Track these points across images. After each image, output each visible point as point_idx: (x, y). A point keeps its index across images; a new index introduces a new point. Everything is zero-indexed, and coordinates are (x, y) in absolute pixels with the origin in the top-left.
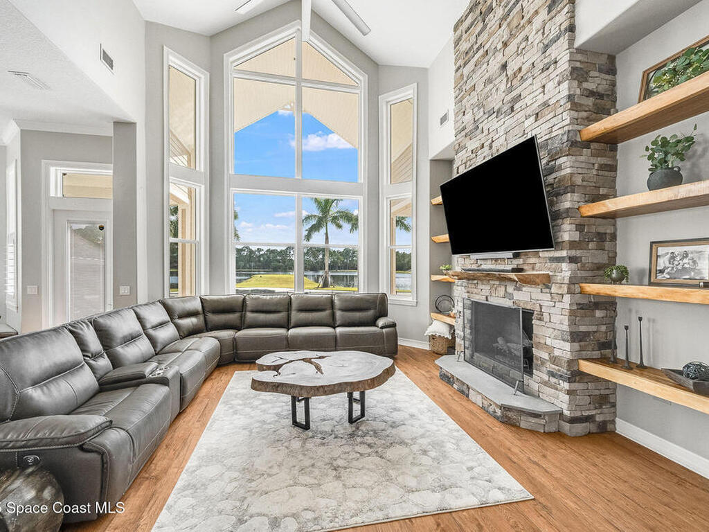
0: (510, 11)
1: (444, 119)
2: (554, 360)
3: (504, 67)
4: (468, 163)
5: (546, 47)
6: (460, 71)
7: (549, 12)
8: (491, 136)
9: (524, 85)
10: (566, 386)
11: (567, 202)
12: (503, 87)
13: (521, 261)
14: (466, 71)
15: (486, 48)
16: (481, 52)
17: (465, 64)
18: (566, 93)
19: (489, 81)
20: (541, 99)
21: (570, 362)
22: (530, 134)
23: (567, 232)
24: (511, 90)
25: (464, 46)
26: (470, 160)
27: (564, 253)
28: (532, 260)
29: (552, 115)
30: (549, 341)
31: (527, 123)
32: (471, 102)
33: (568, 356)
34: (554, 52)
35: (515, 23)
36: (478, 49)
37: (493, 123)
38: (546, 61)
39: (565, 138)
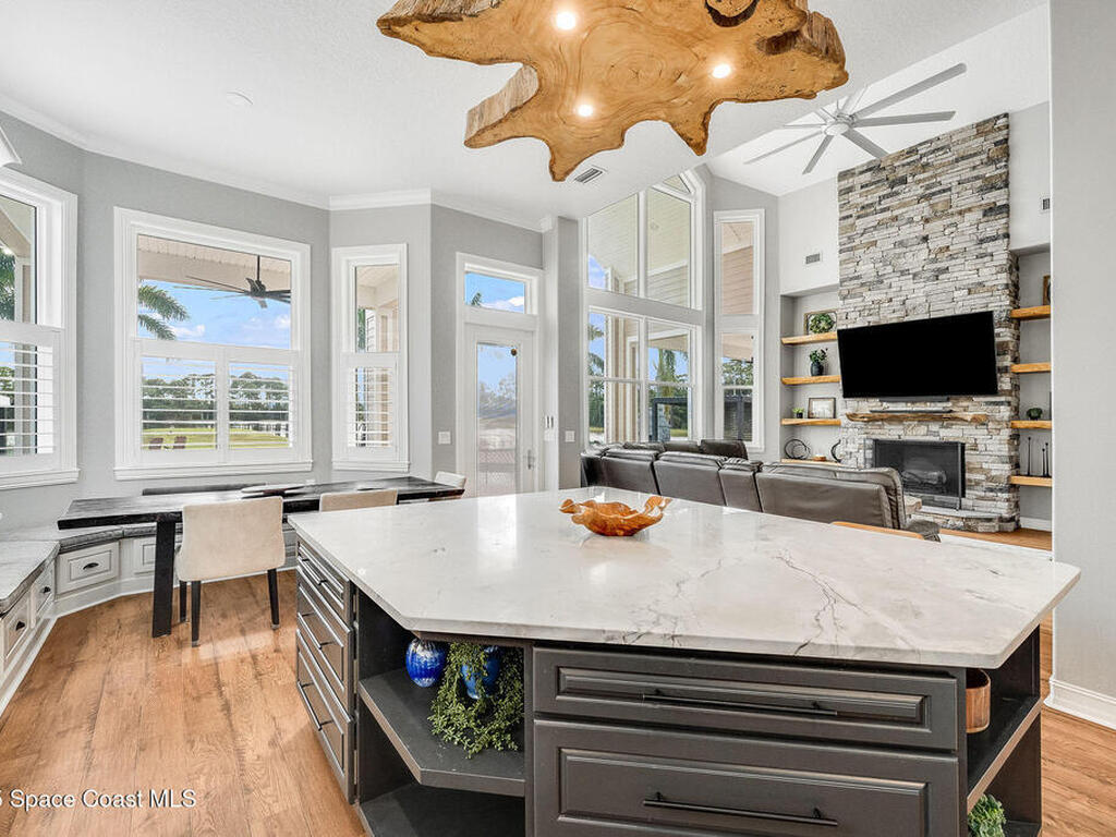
0: (934, 194)
1: (813, 259)
2: (990, 479)
3: (925, 239)
4: (867, 312)
5: (982, 241)
6: (850, 221)
7: (984, 215)
8: (904, 293)
9: (953, 262)
10: (1006, 495)
11: (1006, 361)
12: (924, 255)
13: (950, 404)
14: (861, 224)
15: (896, 213)
16: (888, 214)
17: (859, 217)
18: (1005, 282)
19: (901, 244)
20: (975, 278)
21: (1009, 477)
22: (960, 304)
23: (1005, 383)
24: (935, 260)
25: (856, 198)
26: (870, 310)
27: (1003, 399)
28: (965, 404)
29: (990, 294)
30: (985, 466)
31: (956, 294)
32: (871, 255)
33: (1008, 473)
34: (990, 247)
35: (940, 207)
36: (883, 210)
37: (908, 283)
38: (982, 251)
39: (1004, 314)
